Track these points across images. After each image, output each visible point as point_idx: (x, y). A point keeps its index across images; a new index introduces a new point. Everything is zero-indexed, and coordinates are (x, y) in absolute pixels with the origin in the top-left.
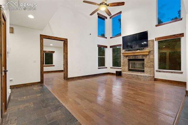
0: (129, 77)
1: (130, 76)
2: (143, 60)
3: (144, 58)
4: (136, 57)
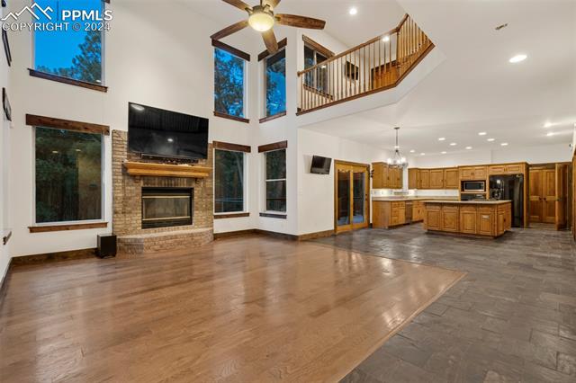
0: (165, 246)
1: (170, 241)
2: (190, 191)
3: (194, 185)
4: (173, 182)
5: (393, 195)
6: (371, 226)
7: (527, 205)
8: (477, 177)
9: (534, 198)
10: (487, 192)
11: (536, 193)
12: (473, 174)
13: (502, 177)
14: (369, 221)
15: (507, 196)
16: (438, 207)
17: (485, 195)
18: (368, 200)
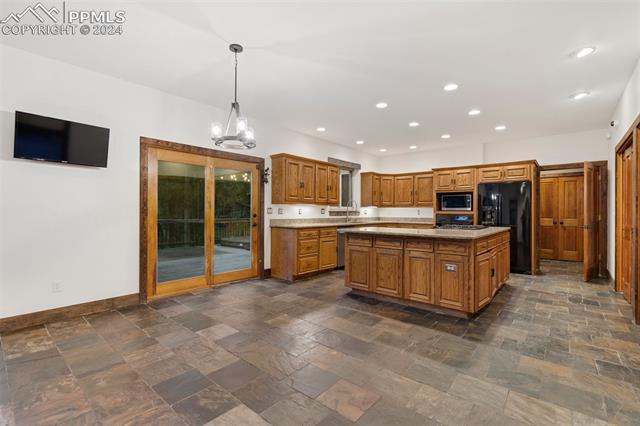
5: (327, 216)
6: (266, 274)
7: (537, 234)
8: (460, 187)
9: (546, 222)
10: (475, 213)
11: (549, 214)
12: (454, 182)
13: (500, 187)
14: (262, 264)
15: (507, 218)
16: (367, 243)
17: (471, 217)
18: (260, 226)
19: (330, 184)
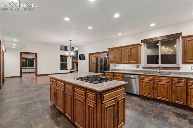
19: (129, 54)
